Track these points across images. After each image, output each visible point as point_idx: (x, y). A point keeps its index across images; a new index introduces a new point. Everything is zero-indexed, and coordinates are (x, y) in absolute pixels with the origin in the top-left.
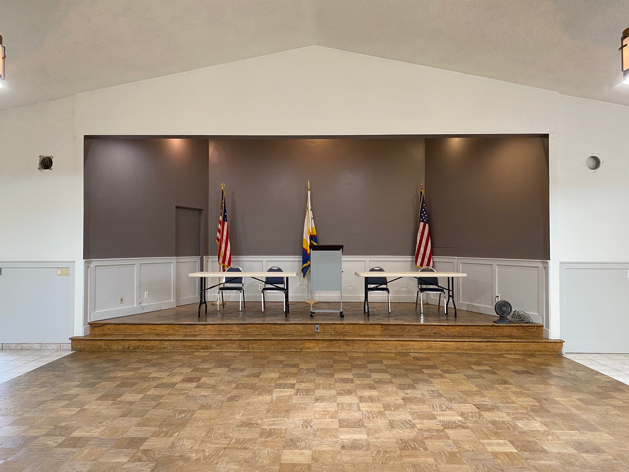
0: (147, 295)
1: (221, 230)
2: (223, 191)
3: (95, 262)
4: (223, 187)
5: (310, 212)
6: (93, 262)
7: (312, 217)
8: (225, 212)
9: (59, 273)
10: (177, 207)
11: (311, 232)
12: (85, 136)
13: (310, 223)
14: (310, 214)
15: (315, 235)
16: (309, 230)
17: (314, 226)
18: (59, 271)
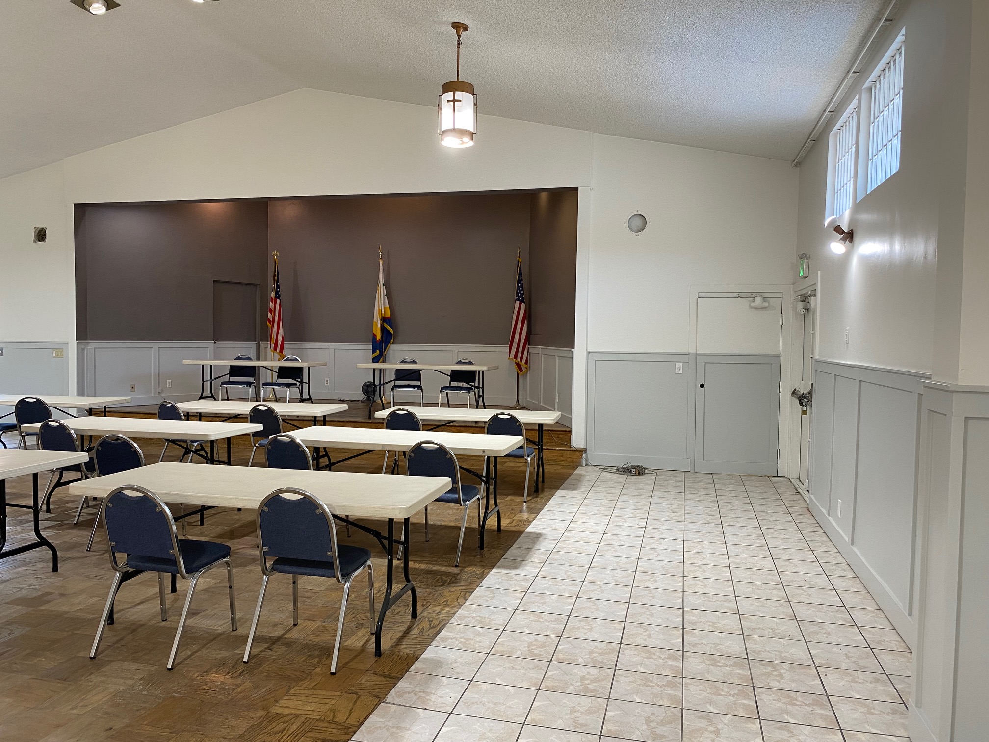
0: (170, 384)
1: (273, 309)
2: (275, 262)
3: (93, 344)
4: (277, 255)
5: (382, 288)
6: (91, 343)
7: (385, 294)
8: (278, 286)
9: (54, 355)
10: (214, 281)
11: (383, 312)
12: (74, 204)
13: (382, 302)
14: (382, 290)
15: (389, 317)
16: (380, 311)
17: (387, 305)
18: (54, 352)
